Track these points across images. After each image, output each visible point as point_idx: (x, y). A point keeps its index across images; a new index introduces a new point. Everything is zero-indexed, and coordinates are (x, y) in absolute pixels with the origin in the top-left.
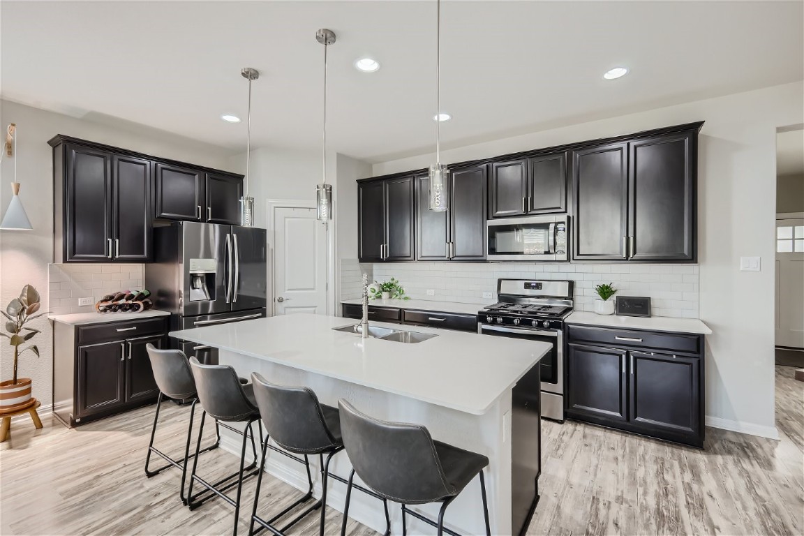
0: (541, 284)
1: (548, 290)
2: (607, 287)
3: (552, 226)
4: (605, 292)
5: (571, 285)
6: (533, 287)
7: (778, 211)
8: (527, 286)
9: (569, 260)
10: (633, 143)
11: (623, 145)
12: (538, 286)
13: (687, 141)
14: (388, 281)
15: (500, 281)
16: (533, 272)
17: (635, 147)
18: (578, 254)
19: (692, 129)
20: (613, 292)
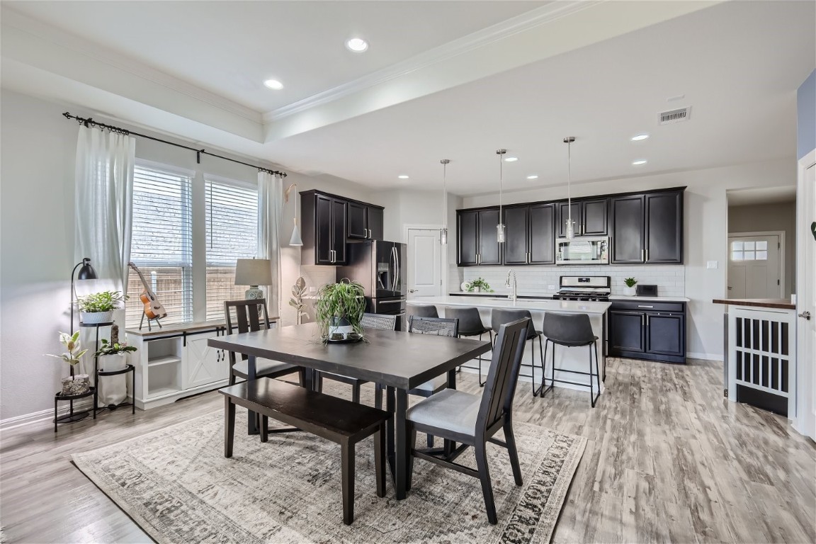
0: (589, 279)
1: (593, 282)
2: (632, 280)
3: (599, 243)
4: (630, 282)
5: (609, 279)
6: (584, 281)
7: (729, 232)
8: (580, 280)
9: (609, 264)
10: (648, 196)
11: (642, 196)
12: (588, 280)
13: (678, 197)
14: (477, 280)
15: (561, 278)
16: (584, 272)
17: (649, 198)
18: (615, 260)
19: (680, 191)
20: (635, 283)
